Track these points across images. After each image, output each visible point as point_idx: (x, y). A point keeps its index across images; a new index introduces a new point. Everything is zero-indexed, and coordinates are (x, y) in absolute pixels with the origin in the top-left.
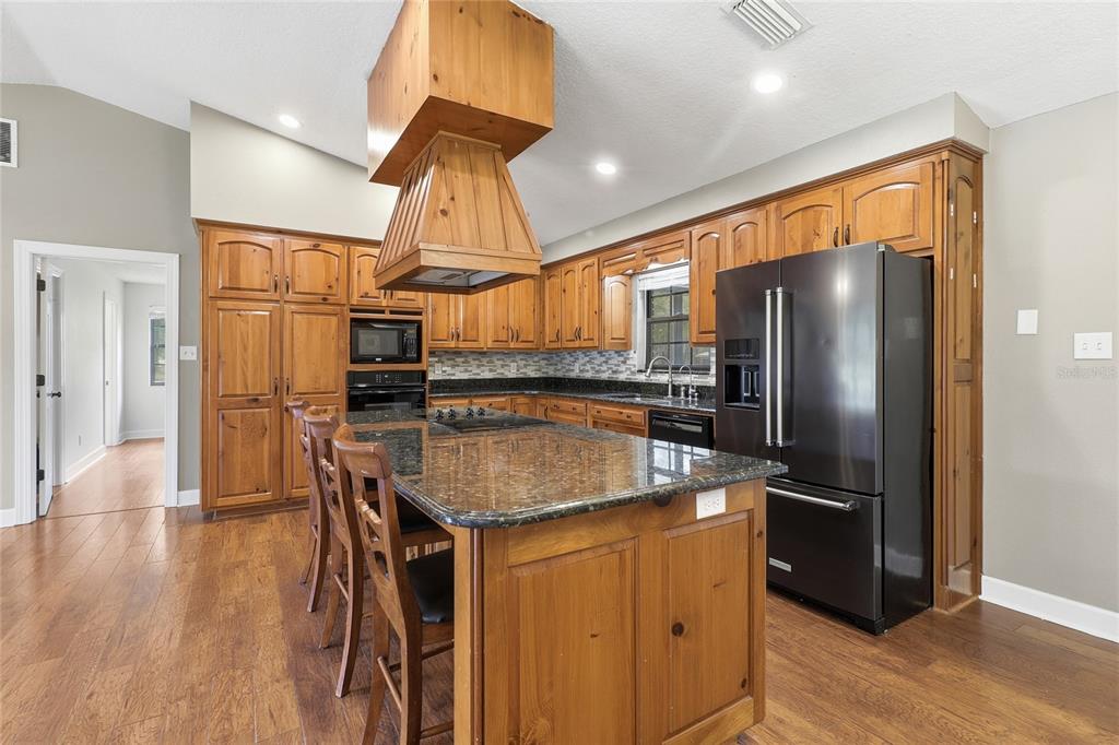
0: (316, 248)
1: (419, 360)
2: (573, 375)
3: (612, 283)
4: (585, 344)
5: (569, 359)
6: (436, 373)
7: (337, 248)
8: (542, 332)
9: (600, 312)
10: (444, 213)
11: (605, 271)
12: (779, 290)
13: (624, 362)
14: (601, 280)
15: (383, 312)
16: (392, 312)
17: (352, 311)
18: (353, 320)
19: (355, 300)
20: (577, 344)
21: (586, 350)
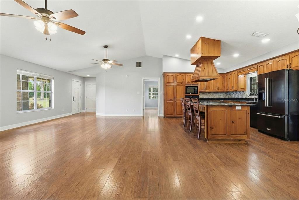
0: (180, 75)
1: (197, 94)
2: (232, 97)
3: (241, 77)
4: (234, 90)
5: (231, 93)
6: (201, 96)
7: (183, 74)
8: (225, 88)
9: (238, 83)
10: (203, 71)
11: (238, 74)
12: (268, 78)
13: (245, 94)
14: (238, 76)
15: (191, 85)
16: (192, 85)
17: (186, 85)
18: (186, 87)
19: (186, 83)
20: (232, 90)
21: (236, 91)
